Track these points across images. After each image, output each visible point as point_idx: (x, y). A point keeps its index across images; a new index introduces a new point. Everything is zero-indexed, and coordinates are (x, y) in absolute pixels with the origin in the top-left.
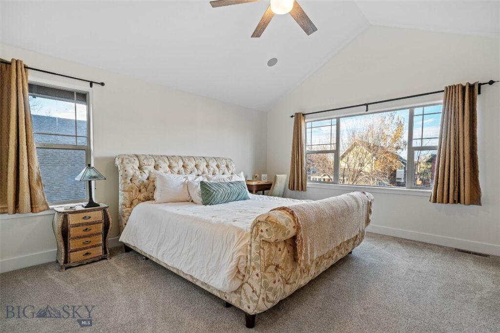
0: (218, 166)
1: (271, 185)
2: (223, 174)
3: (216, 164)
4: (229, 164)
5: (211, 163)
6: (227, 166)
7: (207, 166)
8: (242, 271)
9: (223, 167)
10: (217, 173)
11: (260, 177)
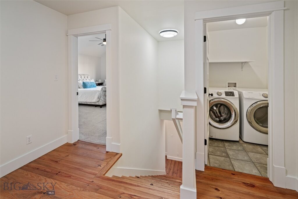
0: (84, 77)
1: (103, 83)
2: (86, 80)
3: (84, 76)
4: (88, 77)
5: (82, 76)
6: (87, 77)
7: (81, 77)
8: (99, 97)
9: (86, 77)
10: (84, 79)
11: (99, 81)
